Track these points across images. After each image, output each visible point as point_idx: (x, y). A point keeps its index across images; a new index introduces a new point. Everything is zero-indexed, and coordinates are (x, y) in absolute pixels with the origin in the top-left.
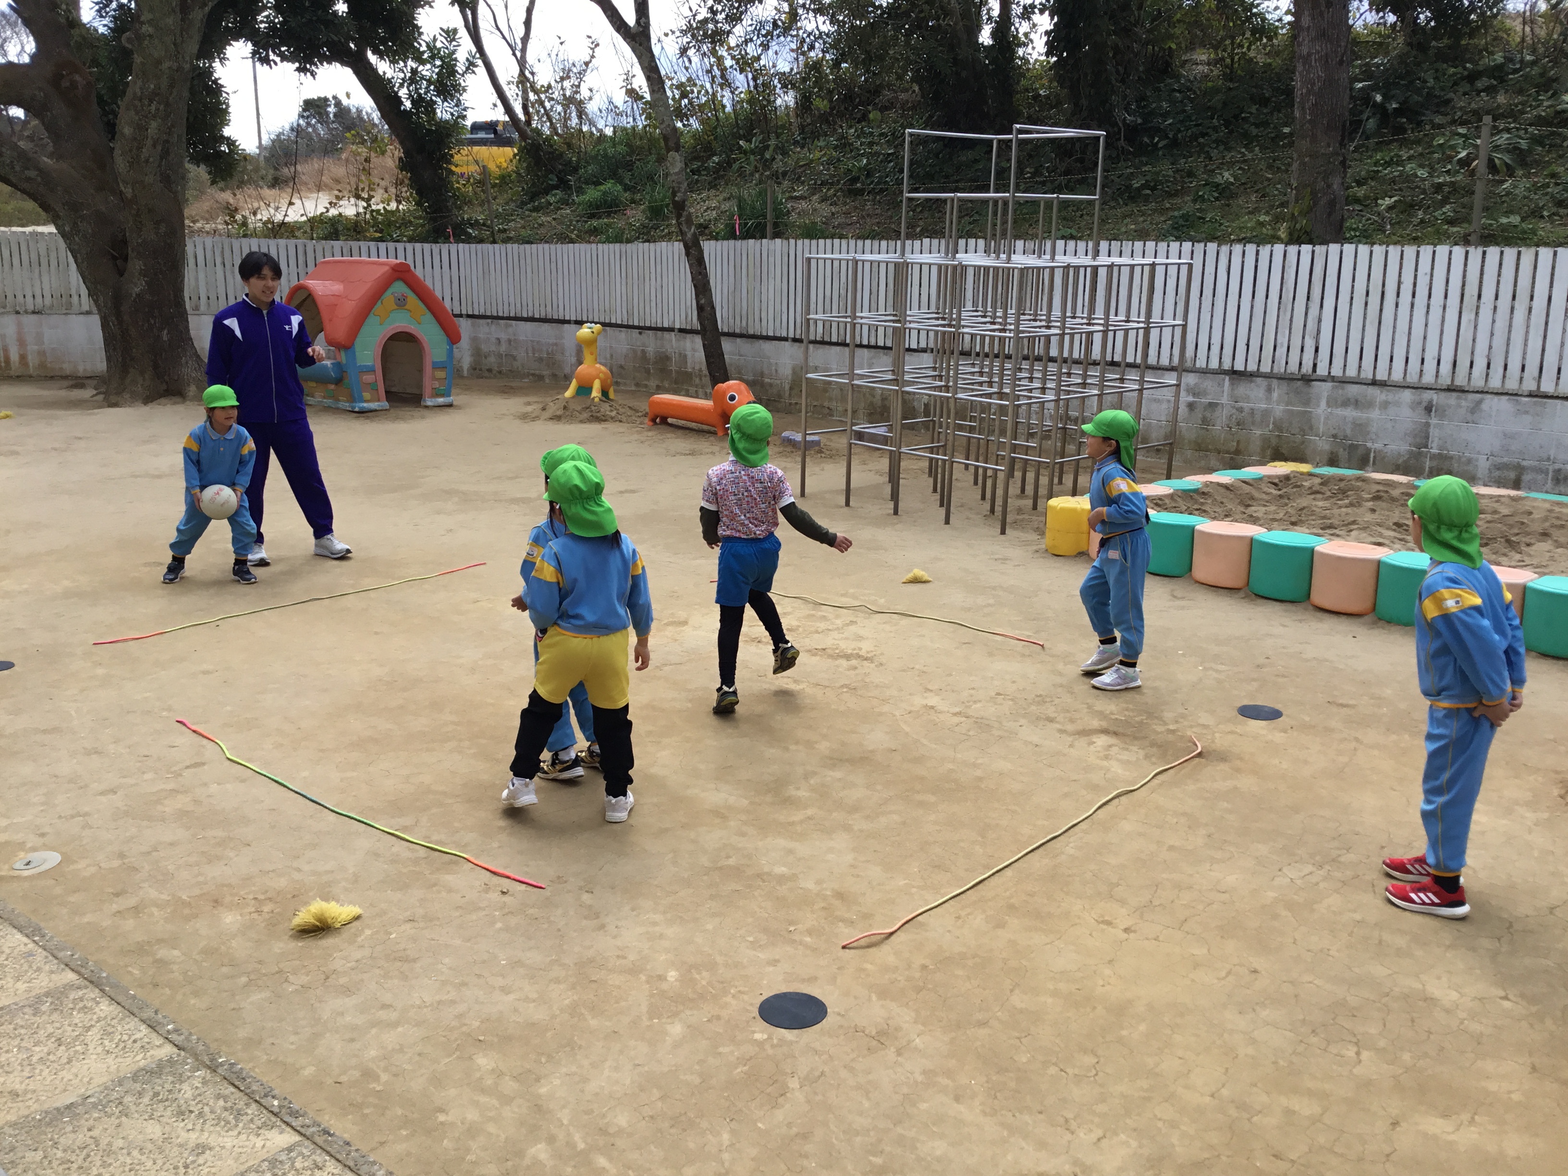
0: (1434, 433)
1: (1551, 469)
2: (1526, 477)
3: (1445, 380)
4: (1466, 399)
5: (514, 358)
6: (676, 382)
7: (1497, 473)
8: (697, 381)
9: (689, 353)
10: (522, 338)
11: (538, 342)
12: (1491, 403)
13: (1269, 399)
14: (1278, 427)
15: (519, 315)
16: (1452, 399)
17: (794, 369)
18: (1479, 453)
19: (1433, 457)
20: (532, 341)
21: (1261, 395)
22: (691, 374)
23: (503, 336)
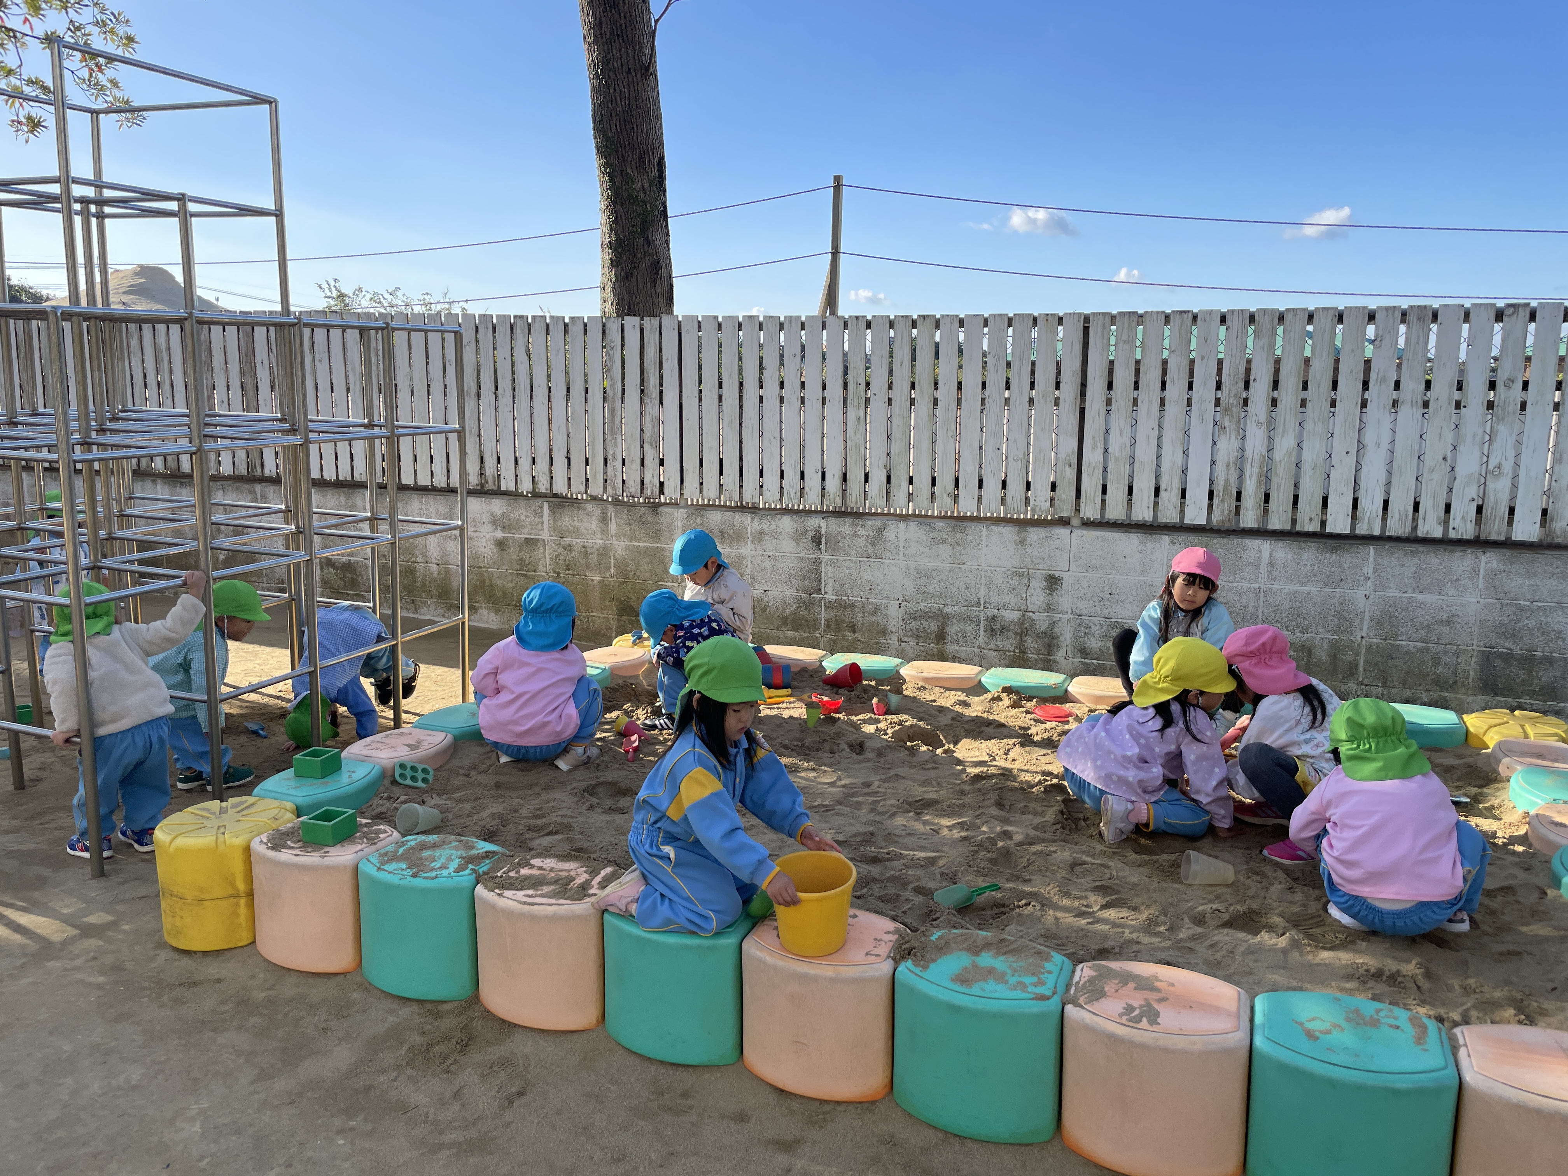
0: (826, 571)
1: (982, 614)
2: (952, 629)
3: (834, 500)
4: (863, 526)
7: (914, 625)
12: (896, 532)
13: (605, 532)
14: (622, 570)
16: (846, 527)
18: (887, 598)
19: (830, 606)
21: (594, 527)
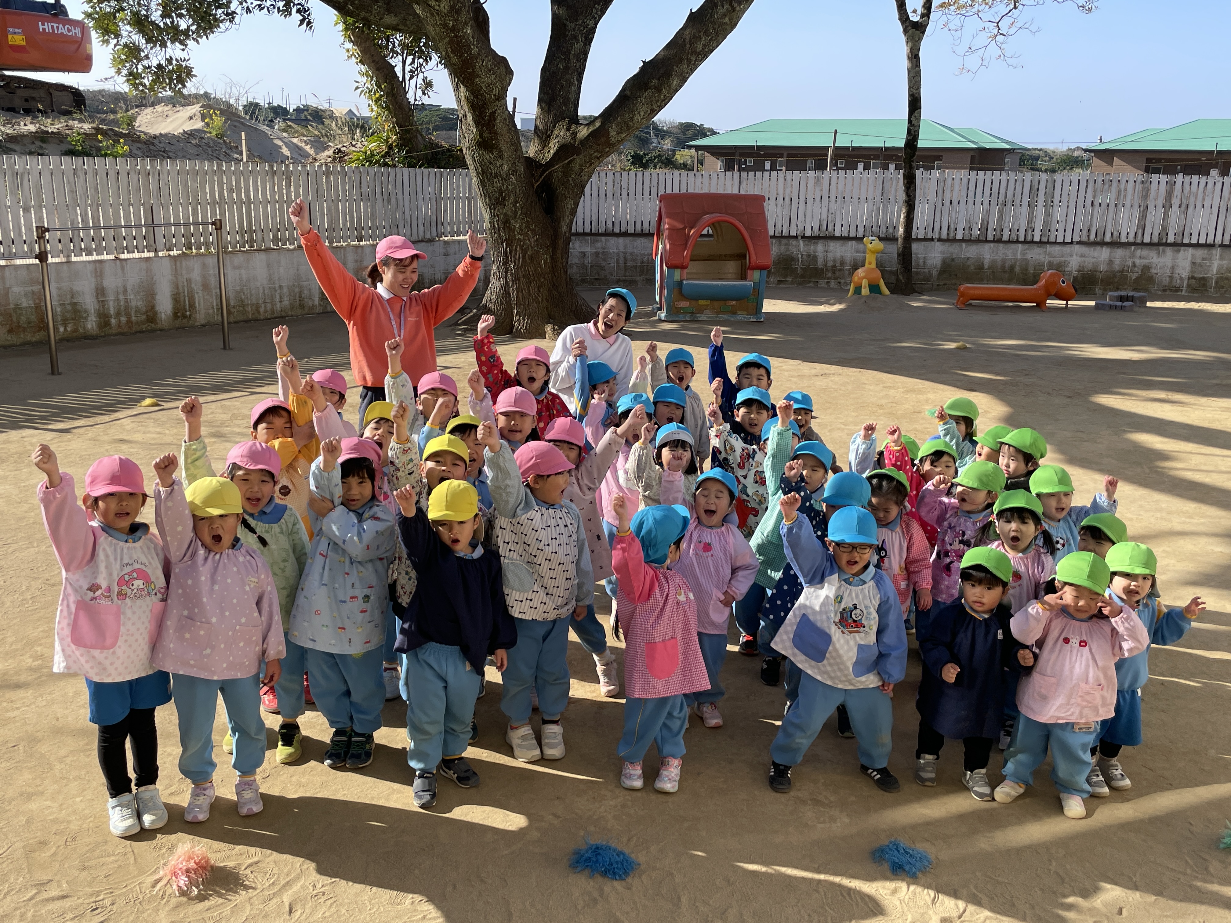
5: (602, 268)
6: (802, 276)
8: (829, 275)
9: (820, 255)
10: (613, 250)
11: (631, 253)
15: (608, 231)
17: (944, 261)
20: (625, 253)
22: (822, 269)
23: (588, 249)
